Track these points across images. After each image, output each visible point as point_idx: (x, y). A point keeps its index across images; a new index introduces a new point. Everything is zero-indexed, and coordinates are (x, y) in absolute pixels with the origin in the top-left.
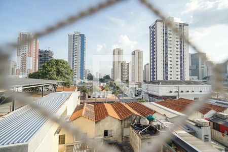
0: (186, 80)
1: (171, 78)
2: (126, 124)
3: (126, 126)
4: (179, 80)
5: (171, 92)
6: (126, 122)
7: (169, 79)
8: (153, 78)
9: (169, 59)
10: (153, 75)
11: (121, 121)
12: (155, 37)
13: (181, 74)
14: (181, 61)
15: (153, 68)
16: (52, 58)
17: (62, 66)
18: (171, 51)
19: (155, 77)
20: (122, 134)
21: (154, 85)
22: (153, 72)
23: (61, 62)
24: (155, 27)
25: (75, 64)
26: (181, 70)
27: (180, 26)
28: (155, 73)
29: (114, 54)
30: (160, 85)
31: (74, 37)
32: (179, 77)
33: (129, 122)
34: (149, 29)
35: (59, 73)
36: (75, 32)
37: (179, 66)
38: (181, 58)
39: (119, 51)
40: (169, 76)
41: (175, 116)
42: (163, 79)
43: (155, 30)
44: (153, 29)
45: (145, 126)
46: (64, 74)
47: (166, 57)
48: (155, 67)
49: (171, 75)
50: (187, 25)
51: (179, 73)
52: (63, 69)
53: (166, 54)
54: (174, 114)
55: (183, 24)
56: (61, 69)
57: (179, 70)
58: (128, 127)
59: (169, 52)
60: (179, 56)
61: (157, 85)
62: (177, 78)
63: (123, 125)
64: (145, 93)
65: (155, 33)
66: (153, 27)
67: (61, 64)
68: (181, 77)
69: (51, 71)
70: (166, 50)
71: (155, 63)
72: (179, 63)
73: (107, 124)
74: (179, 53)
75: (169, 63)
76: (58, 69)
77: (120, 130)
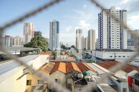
0: (124, 48)
1: (113, 47)
2: (69, 76)
3: (69, 77)
4: (119, 48)
5: (111, 57)
6: (69, 75)
7: (112, 48)
8: (101, 47)
9: (112, 35)
10: (101, 45)
11: (66, 74)
12: (102, 20)
13: (121, 44)
14: (121, 35)
15: (101, 41)
16: (41, 35)
17: (41, 40)
18: (113, 29)
19: (102, 46)
20: (66, 82)
21: (100, 52)
22: (101, 43)
23: (40, 38)
24: (102, 14)
25: (53, 39)
26: (121, 42)
27: (120, 12)
28: (102, 44)
29: (77, 33)
30: (103, 52)
31: (53, 23)
32: (119, 46)
33: (71, 75)
34: (98, 16)
35: (39, 44)
36: (53, 20)
37: (119, 39)
38: (121, 34)
39: (80, 31)
40: (112, 46)
41: (104, 73)
42: (107, 48)
43: (102, 16)
44: (100, 15)
45: (80, 78)
46: (42, 45)
47: (110, 33)
48: (102, 40)
49: (113, 45)
50: (126, 11)
51: (119, 44)
52: (41, 42)
53: (109, 31)
54: (104, 71)
55: (122, 10)
56: (40, 42)
57: (119, 42)
58: (70, 78)
59: (112, 30)
60: (119, 33)
61: (101, 52)
62: (118, 47)
63: (67, 77)
64: (94, 57)
65: (102, 18)
66: (100, 14)
67: (40, 39)
68: (121, 47)
69: (34, 43)
70: (110, 28)
71: (102, 38)
72: (119, 37)
73: (56, 75)
74: (119, 30)
75: (112, 37)
76: (38, 42)
77: (65, 80)
